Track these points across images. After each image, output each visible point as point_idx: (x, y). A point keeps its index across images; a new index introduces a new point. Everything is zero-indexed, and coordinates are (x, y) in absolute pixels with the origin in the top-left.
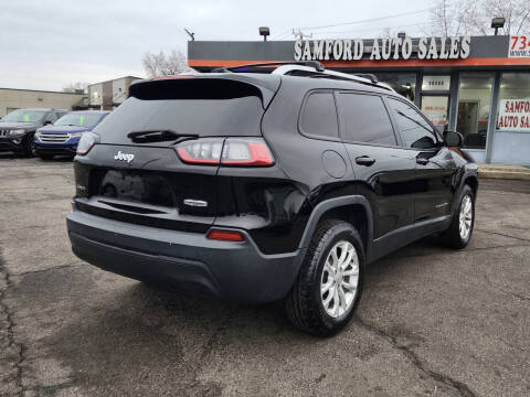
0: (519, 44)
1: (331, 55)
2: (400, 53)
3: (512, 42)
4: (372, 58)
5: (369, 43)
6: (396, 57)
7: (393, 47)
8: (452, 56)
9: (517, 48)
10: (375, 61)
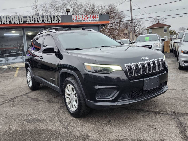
0: (75, 18)
1: (10, 22)
2: (38, 21)
3: (73, 17)
4: (27, 23)
5: (25, 17)
6: (36, 22)
7: (35, 19)
8: (56, 22)
9: (75, 19)
10: (29, 24)
